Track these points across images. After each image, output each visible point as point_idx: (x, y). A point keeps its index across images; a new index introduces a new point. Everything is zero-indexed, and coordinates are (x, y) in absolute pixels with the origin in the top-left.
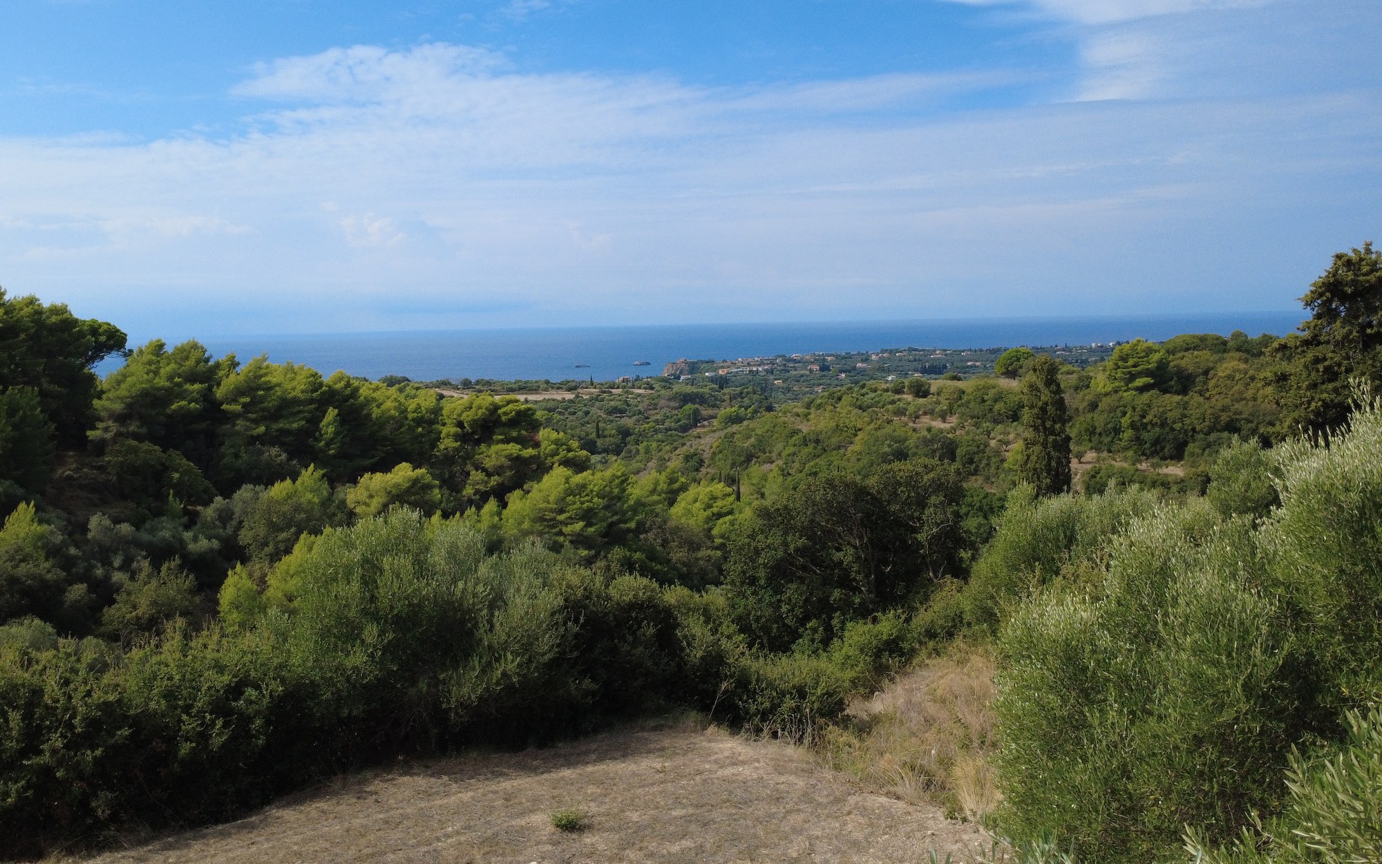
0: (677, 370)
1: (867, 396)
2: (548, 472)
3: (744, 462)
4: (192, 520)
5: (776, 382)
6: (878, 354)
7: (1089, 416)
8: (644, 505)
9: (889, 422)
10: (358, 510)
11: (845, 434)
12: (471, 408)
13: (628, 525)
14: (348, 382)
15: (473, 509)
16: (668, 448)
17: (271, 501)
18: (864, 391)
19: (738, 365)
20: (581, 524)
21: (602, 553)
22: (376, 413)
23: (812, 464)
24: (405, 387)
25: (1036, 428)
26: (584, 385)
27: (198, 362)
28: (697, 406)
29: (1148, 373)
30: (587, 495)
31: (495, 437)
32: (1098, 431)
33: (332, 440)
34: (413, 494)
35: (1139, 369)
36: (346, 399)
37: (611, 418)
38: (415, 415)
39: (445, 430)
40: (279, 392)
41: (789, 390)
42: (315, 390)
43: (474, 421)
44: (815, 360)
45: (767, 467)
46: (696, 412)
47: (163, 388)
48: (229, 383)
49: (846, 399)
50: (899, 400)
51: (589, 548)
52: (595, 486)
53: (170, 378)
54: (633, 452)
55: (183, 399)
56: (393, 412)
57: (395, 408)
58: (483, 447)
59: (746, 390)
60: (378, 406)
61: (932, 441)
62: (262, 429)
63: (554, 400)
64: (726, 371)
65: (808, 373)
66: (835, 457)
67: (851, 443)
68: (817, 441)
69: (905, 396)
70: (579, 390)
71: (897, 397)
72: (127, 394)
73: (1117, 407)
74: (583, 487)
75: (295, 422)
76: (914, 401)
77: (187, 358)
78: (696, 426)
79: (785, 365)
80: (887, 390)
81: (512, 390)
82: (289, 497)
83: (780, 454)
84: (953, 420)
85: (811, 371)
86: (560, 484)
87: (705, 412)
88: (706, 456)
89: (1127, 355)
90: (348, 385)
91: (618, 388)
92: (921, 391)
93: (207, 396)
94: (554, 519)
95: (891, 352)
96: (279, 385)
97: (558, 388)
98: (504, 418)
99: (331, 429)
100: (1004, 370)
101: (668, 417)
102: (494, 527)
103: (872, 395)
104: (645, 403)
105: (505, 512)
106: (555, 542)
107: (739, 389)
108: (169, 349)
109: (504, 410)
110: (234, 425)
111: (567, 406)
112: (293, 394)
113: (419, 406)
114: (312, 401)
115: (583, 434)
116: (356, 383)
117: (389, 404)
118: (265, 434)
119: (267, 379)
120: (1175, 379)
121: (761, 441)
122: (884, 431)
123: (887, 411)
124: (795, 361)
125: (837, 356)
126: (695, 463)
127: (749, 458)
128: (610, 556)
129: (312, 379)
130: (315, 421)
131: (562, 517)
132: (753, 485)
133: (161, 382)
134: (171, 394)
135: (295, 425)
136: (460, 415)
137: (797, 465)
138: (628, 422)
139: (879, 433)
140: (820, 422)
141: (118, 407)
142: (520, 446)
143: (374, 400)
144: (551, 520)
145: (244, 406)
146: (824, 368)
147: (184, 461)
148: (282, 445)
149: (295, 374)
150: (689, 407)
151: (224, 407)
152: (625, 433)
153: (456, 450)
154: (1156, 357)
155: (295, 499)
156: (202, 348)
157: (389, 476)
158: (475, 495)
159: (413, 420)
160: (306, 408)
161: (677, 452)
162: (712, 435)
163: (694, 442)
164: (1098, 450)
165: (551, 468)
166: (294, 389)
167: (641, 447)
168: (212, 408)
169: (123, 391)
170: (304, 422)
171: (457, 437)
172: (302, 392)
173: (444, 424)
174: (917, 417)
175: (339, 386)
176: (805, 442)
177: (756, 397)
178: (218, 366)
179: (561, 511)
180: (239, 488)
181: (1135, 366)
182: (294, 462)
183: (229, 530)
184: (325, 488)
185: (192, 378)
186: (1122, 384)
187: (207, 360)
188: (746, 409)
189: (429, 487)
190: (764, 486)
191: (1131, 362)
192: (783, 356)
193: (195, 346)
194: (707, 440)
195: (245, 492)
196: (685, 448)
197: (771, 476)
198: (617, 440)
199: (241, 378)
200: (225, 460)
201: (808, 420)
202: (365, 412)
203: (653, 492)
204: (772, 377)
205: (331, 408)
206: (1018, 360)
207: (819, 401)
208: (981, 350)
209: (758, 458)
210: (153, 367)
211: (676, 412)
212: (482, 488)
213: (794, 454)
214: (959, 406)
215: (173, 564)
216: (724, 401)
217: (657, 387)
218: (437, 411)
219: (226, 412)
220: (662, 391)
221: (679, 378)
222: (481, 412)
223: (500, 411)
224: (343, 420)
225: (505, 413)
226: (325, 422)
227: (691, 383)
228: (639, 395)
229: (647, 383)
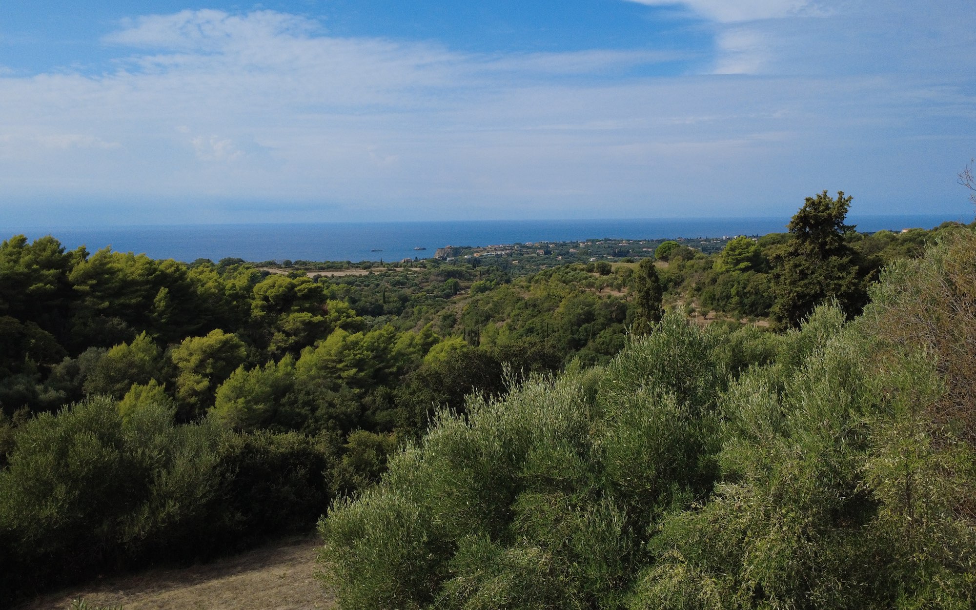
0: (444, 254)
1: (569, 274)
2: (331, 333)
3: (485, 320)
4: (44, 375)
5: (514, 262)
6: (584, 243)
7: (712, 287)
8: (403, 355)
9: (583, 292)
10: (180, 365)
11: (553, 301)
12: (274, 286)
13: (391, 370)
14: (177, 267)
15: (272, 362)
16: (432, 311)
17: (111, 361)
18: (567, 270)
19: (488, 250)
20: (354, 370)
21: (370, 391)
22: (200, 290)
23: (530, 321)
24: (238, 267)
25: (643, 305)
26: (376, 265)
27: (53, 252)
28: (457, 280)
29: (748, 259)
30: (359, 349)
31: (292, 308)
32: (717, 297)
33: (163, 311)
34: (224, 352)
35: (742, 256)
36: (176, 280)
37: (395, 289)
38: (231, 292)
39: (254, 303)
40: (121, 275)
41: (523, 268)
42: (149, 274)
43: (276, 296)
44: (542, 247)
45: (500, 324)
46: (456, 284)
47: (22, 274)
48: (80, 267)
49: (555, 276)
50: (591, 277)
51: (360, 387)
52: (364, 343)
53: (28, 266)
54: (410, 314)
55: (41, 281)
56: (213, 290)
57: (215, 287)
58: (284, 315)
59: (492, 268)
60: (203, 286)
61: (611, 305)
62: (107, 304)
63: (353, 276)
64: (479, 254)
65: (536, 256)
66: (546, 317)
67: (558, 307)
68: (535, 306)
69: (594, 274)
70: (372, 269)
71: (590, 274)
73: (729, 282)
74: (356, 343)
75: (133, 298)
76: (600, 277)
77: (44, 250)
78: (456, 294)
79: (520, 250)
80: (583, 270)
81: (322, 269)
82: (124, 356)
83: (509, 315)
84: (625, 290)
85: (538, 254)
86: (338, 342)
87: (463, 284)
88: (459, 316)
89: (735, 247)
90: (177, 270)
91: (401, 267)
92: (605, 270)
93: (61, 279)
94: (335, 367)
95: (593, 241)
96: (121, 270)
97: (357, 267)
98: (299, 294)
99: (163, 304)
100: (661, 256)
101: (436, 288)
102: (289, 374)
103: (572, 273)
104: (420, 278)
105: (298, 363)
106: (335, 384)
107: (487, 267)
108: (30, 243)
109: (299, 288)
110: (84, 301)
111: (363, 280)
112: (132, 277)
113: (234, 286)
114: (147, 282)
115: (373, 300)
116: (184, 268)
117: (210, 284)
118: (109, 307)
119: (109, 266)
120: (765, 263)
121: (496, 306)
122: (578, 298)
123: (582, 284)
124: (528, 247)
125: (556, 244)
126: (450, 321)
127: (488, 318)
128: (375, 392)
129: (148, 265)
130: (150, 296)
131: (340, 366)
132: (489, 337)
133: (21, 268)
134: (29, 278)
135: (134, 301)
136: (266, 292)
137: (520, 323)
138: (407, 291)
139: (576, 300)
140: (537, 292)
142: (311, 314)
143: (199, 280)
144: (333, 368)
145: (92, 286)
146: (548, 252)
147: (40, 330)
148: (123, 316)
149: (135, 261)
150: (451, 280)
151: (75, 287)
152: (404, 299)
153: (262, 317)
154: (752, 248)
155: (129, 358)
156: (57, 242)
157: (205, 339)
158: (277, 350)
159: (230, 295)
160: (143, 288)
161: (439, 314)
162: (464, 301)
163: (451, 306)
164: (716, 310)
165: (333, 330)
166: (132, 273)
167: (415, 310)
168: (64, 287)
170: (141, 299)
171: (263, 308)
172: (140, 275)
173: (254, 299)
174: (602, 289)
175: (169, 271)
176: (526, 306)
177: (499, 273)
178: (70, 255)
179: (340, 361)
180: (85, 349)
181: (739, 254)
182: (133, 329)
183: (76, 383)
184: (155, 350)
185: (48, 264)
186: (732, 266)
187: (61, 251)
188: (491, 282)
189: (237, 346)
190: (496, 338)
191: (737, 252)
192: (519, 244)
193: (51, 241)
194: (460, 305)
195: (89, 353)
196: (444, 311)
197: (501, 331)
198: (398, 305)
199: (89, 265)
200: (75, 328)
201: (529, 291)
202: (192, 289)
203: (410, 345)
204: (511, 259)
205: (163, 288)
206: (669, 249)
207: (537, 278)
208: (652, 241)
209: (494, 317)
210: (14, 257)
211: (442, 284)
212: (282, 345)
213: (519, 315)
214: (629, 281)
215: (23, 411)
216: (476, 276)
217: (428, 266)
218: (249, 289)
219: (77, 291)
220: (433, 270)
221: (446, 259)
222: (281, 289)
223: (296, 289)
224: (172, 296)
225: (300, 291)
226: (158, 298)
227: (454, 263)
228: (416, 272)
229: (422, 264)
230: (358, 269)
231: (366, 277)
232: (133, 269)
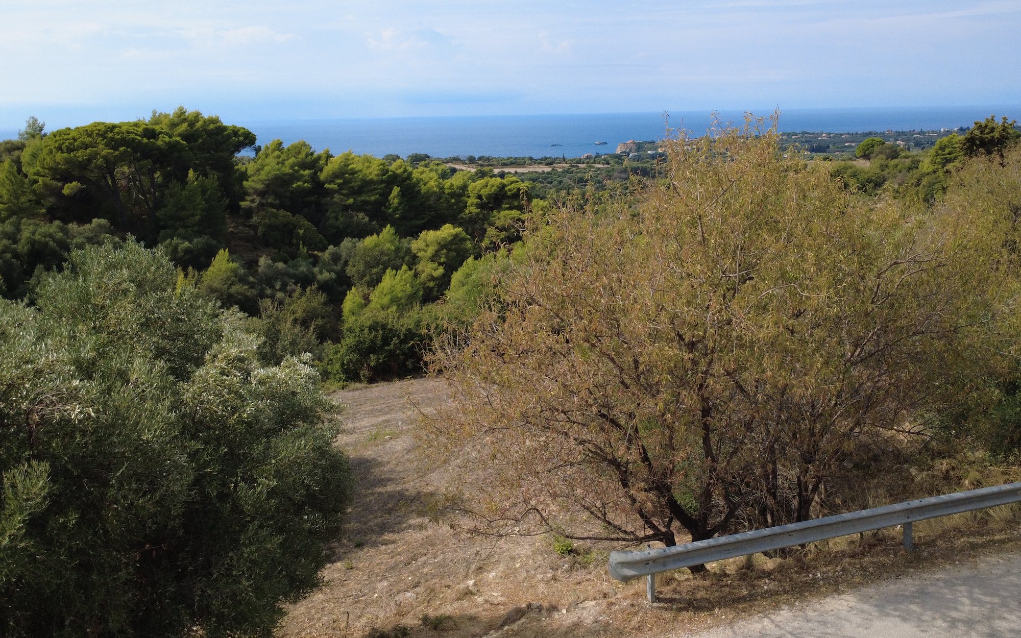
0: (626, 149)
10: (419, 255)
12: (487, 186)
14: (406, 168)
22: (424, 189)
26: (558, 161)
27: (307, 155)
31: (503, 206)
33: (397, 208)
34: (454, 245)
35: (952, 156)
36: (404, 180)
37: (578, 186)
38: (450, 190)
39: (470, 201)
40: (360, 176)
42: (383, 175)
43: (489, 194)
47: (288, 174)
48: (328, 168)
53: (292, 167)
55: (300, 180)
56: (435, 189)
57: (437, 186)
58: (495, 212)
60: (425, 184)
62: (351, 201)
63: (537, 173)
70: (555, 165)
72: (266, 178)
75: (371, 196)
77: (300, 153)
81: (505, 165)
82: (376, 246)
89: (945, 145)
91: (584, 163)
93: (314, 179)
95: (788, 135)
96: (360, 171)
97: (539, 163)
98: (509, 193)
99: (396, 201)
104: (603, 175)
108: (285, 147)
109: (509, 187)
110: (333, 197)
111: (546, 177)
112: (371, 177)
113: (452, 185)
114: (382, 182)
116: (410, 169)
117: (432, 183)
118: (353, 204)
119: (351, 167)
129: (382, 167)
130: (386, 194)
133: (287, 170)
134: (294, 177)
135: (373, 198)
136: (480, 191)
141: (260, 186)
142: (519, 212)
143: (422, 180)
145: (339, 185)
147: (305, 222)
148: (365, 211)
149: (371, 163)
151: (326, 186)
153: (478, 214)
155: (380, 247)
156: (309, 146)
157: (439, 232)
158: (490, 244)
159: (449, 194)
160: (379, 187)
166: (371, 174)
168: (318, 186)
169: (263, 176)
170: (378, 196)
171: (478, 206)
172: (376, 175)
173: (469, 197)
175: (399, 171)
178: (319, 157)
180: (344, 240)
182: (374, 223)
183: (340, 267)
184: (398, 241)
185: (304, 166)
187: (312, 154)
189: (464, 240)
193: (304, 145)
195: (347, 243)
199: (336, 166)
200: (330, 221)
202: (416, 189)
205: (396, 187)
206: (873, 146)
208: (856, 134)
210: (280, 160)
211: (625, 182)
212: (495, 239)
215: (313, 288)
217: (612, 162)
218: (464, 187)
219: (327, 189)
220: (616, 167)
221: (629, 155)
222: (493, 189)
223: (506, 189)
224: (403, 194)
225: (510, 190)
226: (392, 196)
227: (637, 159)
228: (599, 169)
229: (605, 160)
230: (540, 166)
231: (548, 173)
232: (370, 170)
